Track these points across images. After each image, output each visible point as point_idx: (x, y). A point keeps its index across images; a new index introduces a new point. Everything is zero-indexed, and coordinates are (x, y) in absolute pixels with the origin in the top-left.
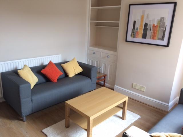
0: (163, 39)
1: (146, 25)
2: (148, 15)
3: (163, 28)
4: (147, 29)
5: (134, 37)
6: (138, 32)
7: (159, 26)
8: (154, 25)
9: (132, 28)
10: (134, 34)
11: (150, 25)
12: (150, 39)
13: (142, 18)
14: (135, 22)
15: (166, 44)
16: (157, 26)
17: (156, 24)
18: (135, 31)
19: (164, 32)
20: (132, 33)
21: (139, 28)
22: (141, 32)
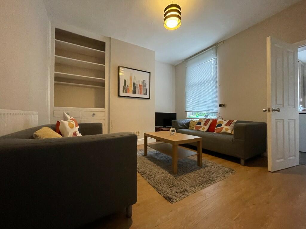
0: (146, 94)
1: (134, 84)
2: (135, 77)
3: (146, 87)
4: (135, 87)
5: (126, 92)
6: (129, 89)
7: (143, 85)
8: (140, 84)
9: (124, 85)
10: (126, 90)
11: (137, 84)
12: (139, 94)
13: (131, 79)
14: (125, 81)
15: (149, 98)
16: (142, 85)
17: (141, 85)
18: (126, 88)
19: (147, 89)
20: (124, 90)
21: (129, 86)
22: (131, 89)
